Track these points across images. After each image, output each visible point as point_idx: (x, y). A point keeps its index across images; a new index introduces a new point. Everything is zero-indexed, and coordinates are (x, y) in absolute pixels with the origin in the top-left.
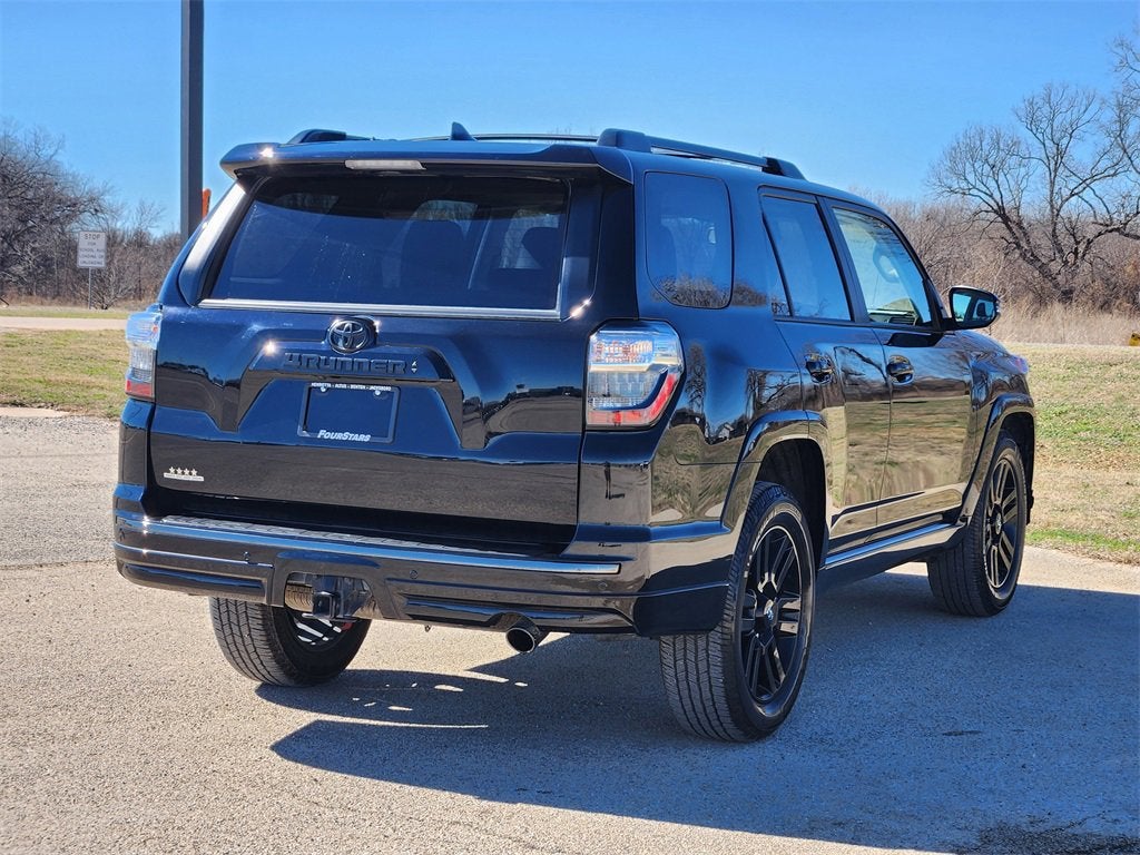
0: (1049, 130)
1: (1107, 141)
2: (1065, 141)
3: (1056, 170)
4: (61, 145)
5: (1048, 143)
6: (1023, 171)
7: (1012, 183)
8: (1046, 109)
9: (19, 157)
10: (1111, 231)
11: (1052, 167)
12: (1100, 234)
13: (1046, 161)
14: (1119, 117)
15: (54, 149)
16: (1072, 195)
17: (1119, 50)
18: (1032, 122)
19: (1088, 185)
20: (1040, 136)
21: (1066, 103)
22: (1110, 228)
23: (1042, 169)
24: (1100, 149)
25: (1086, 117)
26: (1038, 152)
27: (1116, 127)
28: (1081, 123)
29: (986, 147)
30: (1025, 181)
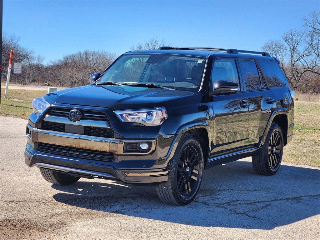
0: (291, 42)
1: (308, 45)
2: (296, 45)
3: (293, 53)
4: (19, 40)
5: (291, 46)
6: (284, 53)
7: (281, 57)
8: (291, 36)
9: (7, 43)
10: (308, 71)
11: (292, 52)
12: (305, 72)
13: (290, 50)
14: (311, 39)
15: (17, 41)
16: (297, 61)
17: (304, 21)
18: (287, 40)
19: (302, 58)
20: (289, 44)
21: (296, 35)
22: (308, 70)
23: (289, 53)
24: (305, 47)
25: (302, 39)
26: (288, 48)
27: (310, 42)
28: (300, 40)
29: (274, 47)
30: (285, 56)
